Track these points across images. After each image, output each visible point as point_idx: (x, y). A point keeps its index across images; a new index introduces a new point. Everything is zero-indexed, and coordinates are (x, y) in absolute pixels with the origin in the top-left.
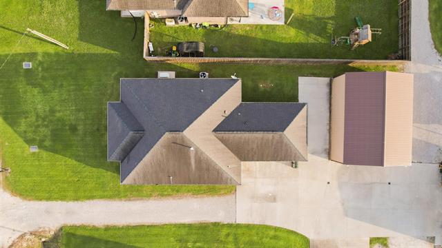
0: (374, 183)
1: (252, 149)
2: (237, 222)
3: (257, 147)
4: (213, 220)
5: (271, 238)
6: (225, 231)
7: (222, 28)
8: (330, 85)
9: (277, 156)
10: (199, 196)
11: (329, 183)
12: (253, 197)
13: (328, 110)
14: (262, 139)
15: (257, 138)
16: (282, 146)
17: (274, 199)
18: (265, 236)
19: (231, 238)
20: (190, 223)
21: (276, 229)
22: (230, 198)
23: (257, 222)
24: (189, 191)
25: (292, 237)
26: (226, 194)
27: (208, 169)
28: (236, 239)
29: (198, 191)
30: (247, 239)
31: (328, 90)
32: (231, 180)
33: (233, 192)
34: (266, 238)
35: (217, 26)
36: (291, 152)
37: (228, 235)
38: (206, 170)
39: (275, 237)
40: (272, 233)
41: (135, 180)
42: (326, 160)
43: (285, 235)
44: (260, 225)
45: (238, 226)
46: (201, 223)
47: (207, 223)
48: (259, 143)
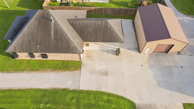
0: (172, 67)
1: (90, 32)
2: (80, 89)
3: (93, 30)
4: (62, 87)
5: (105, 102)
6: (70, 95)
7: (81, 3)
8: (133, 22)
9: (105, 39)
10: (56, 71)
11: (142, 66)
12: (92, 73)
13: (134, 31)
14: (95, 24)
15: (92, 24)
16: (107, 30)
17: (106, 74)
18: (100, 100)
19: (74, 101)
20: (46, 88)
21: (109, 95)
22: (76, 72)
23: (94, 89)
24: (50, 68)
25: (122, 102)
26: (74, 70)
27: (61, 39)
28: (78, 101)
29: (56, 68)
30: (87, 102)
31: (133, 24)
32: (76, 49)
33: (79, 69)
34: (101, 101)
35: (79, 3)
36: (113, 35)
37: (72, 98)
38: (60, 40)
39: (108, 101)
40: (106, 98)
41: (15, 48)
42: (138, 53)
43: (115, 99)
44: (97, 91)
45: (81, 92)
46: (54, 89)
47: (58, 89)
48: (94, 28)
